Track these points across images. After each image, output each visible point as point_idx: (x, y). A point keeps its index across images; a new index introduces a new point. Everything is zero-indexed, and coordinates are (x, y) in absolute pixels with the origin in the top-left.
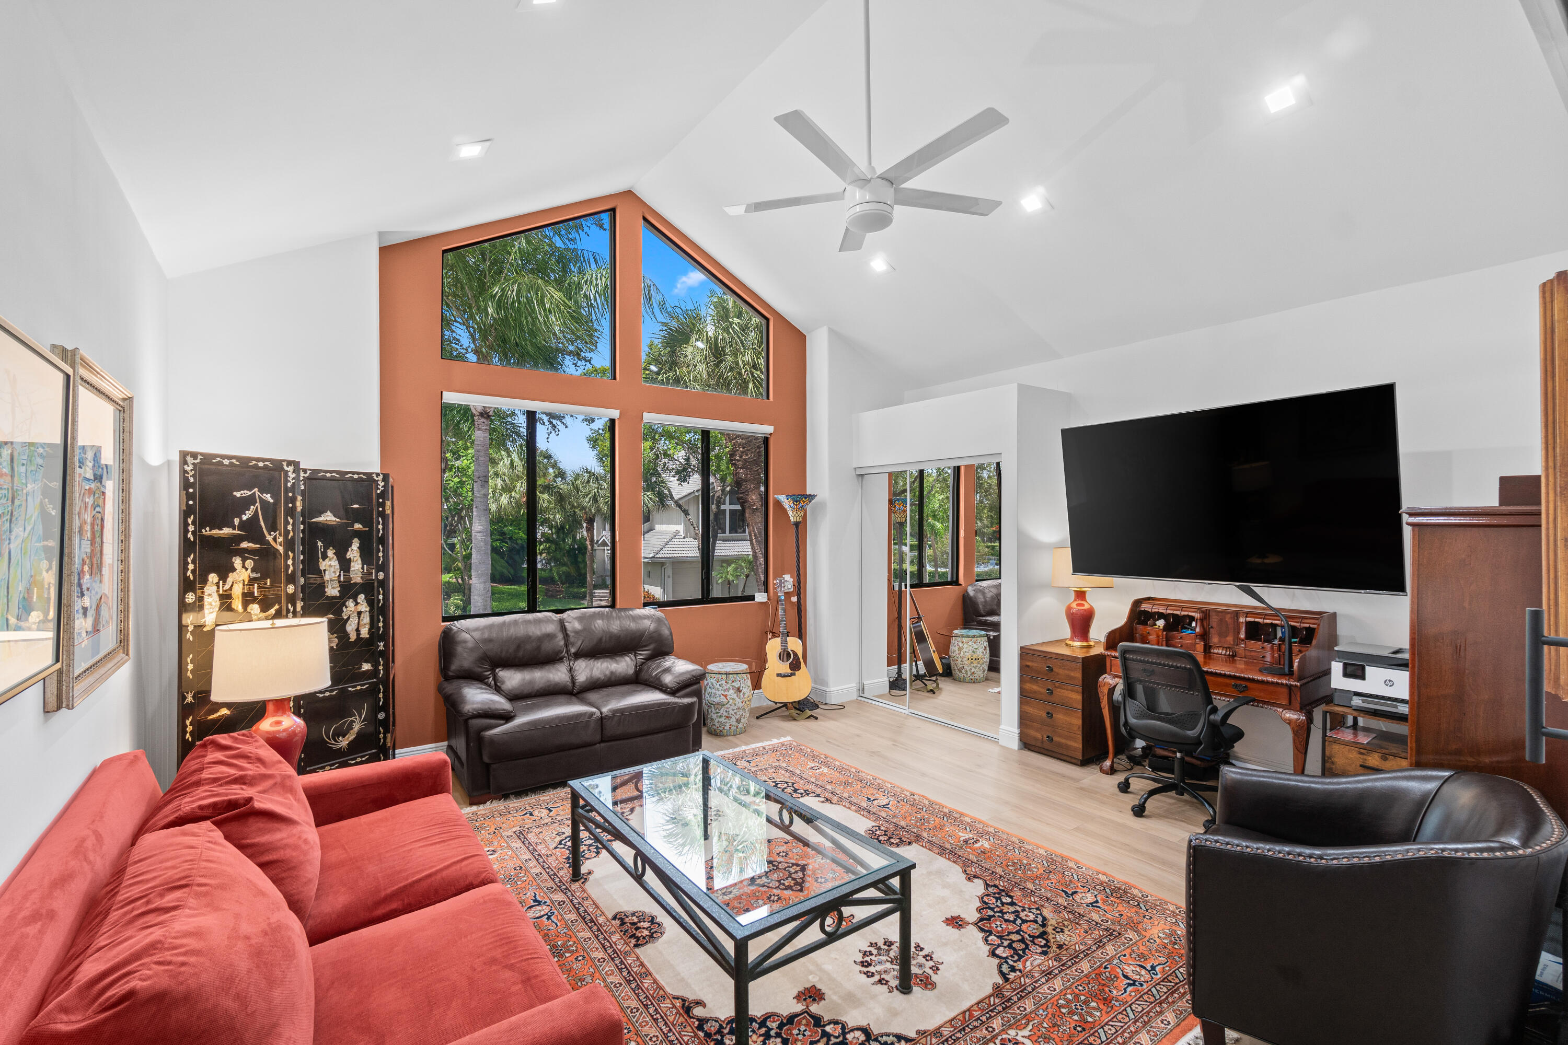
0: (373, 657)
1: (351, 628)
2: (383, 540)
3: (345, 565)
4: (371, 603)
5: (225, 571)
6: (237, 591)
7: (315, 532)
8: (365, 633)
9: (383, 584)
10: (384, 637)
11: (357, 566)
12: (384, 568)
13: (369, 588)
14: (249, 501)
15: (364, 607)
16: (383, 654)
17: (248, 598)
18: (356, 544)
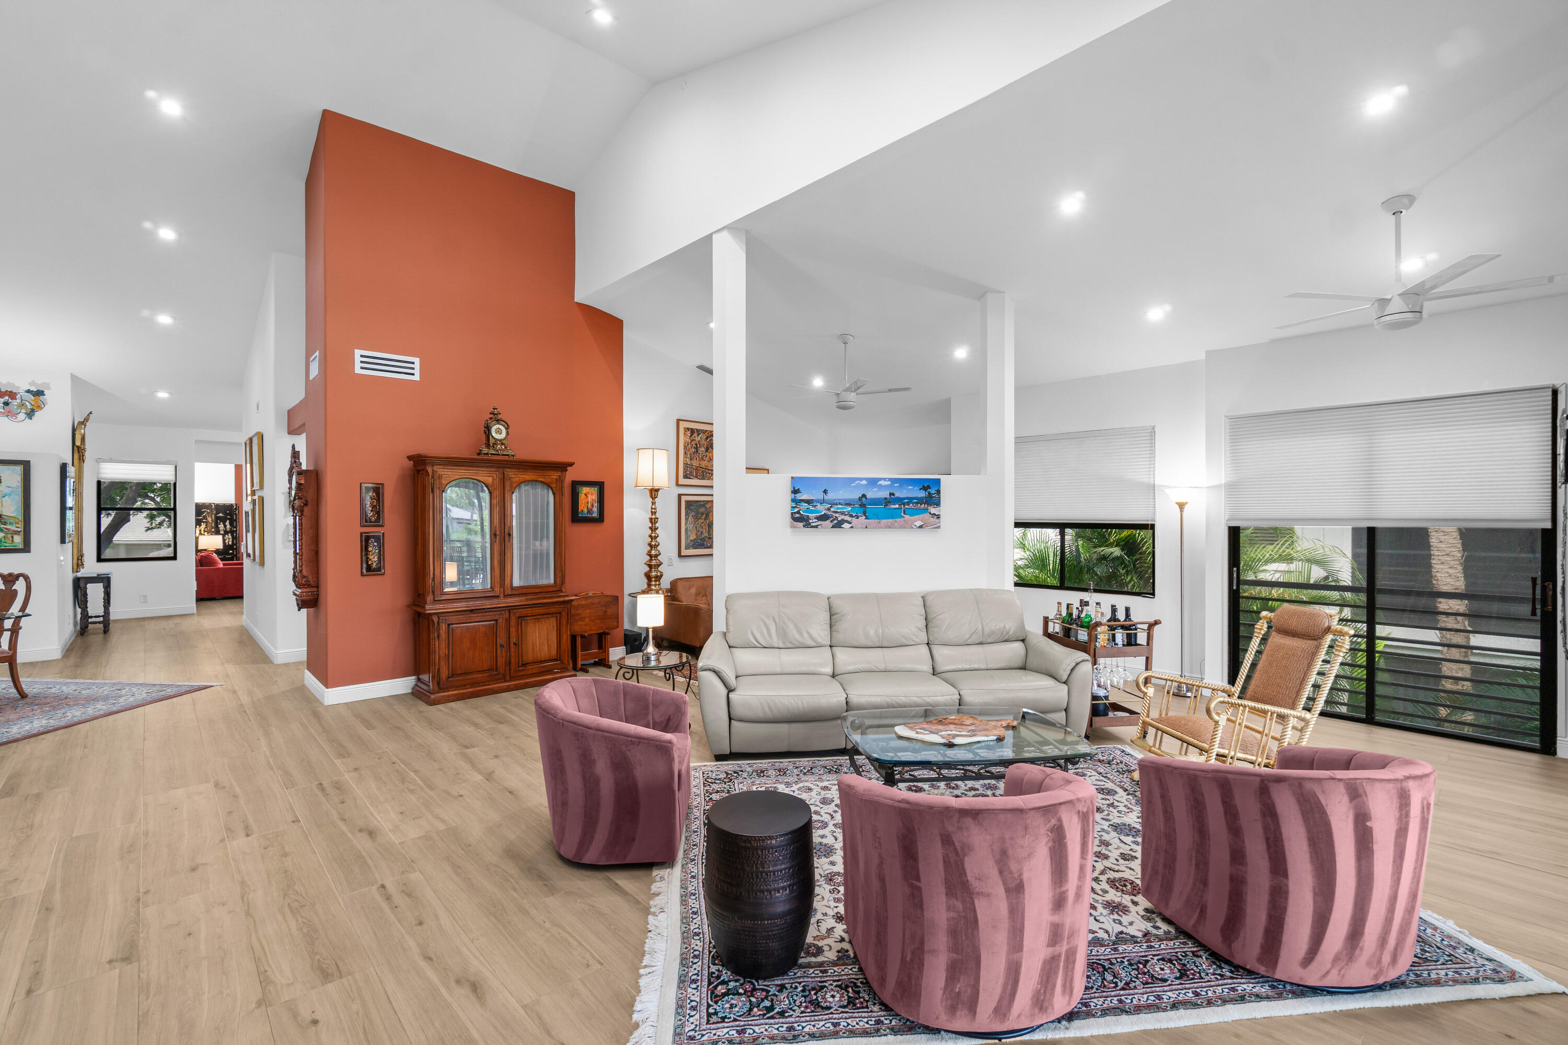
0: (233, 549)
1: (227, 541)
2: (236, 520)
3: (225, 526)
4: (232, 536)
5: (200, 525)
6: (203, 529)
7: (217, 518)
8: (230, 543)
9: (236, 531)
10: (236, 545)
11: (228, 527)
12: (236, 527)
13: (232, 532)
14: (204, 512)
15: (230, 537)
16: (236, 549)
17: (205, 531)
18: (228, 522)
